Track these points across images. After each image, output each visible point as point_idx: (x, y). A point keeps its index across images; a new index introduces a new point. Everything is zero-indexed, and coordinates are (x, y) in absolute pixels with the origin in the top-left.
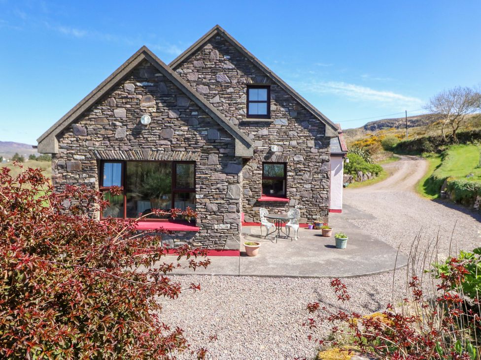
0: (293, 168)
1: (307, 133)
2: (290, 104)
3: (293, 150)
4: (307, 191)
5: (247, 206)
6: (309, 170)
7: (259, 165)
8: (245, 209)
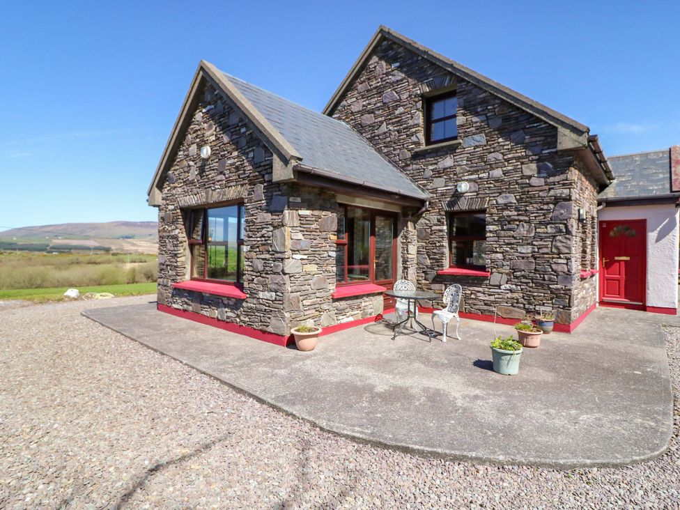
0: (496, 218)
1: (521, 152)
2: (489, 107)
3: (495, 186)
4: (523, 258)
5: (423, 281)
6: (527, 218)
7: (439, 217)
8: (420, 286)
